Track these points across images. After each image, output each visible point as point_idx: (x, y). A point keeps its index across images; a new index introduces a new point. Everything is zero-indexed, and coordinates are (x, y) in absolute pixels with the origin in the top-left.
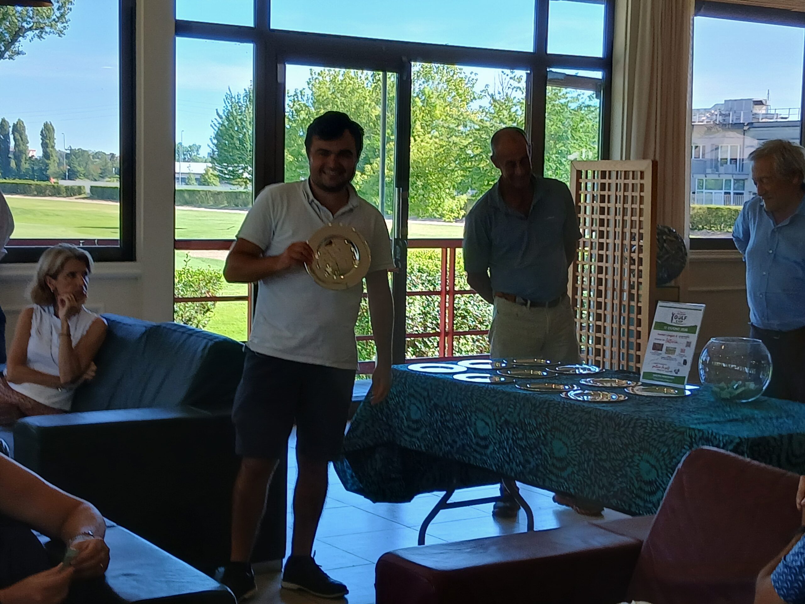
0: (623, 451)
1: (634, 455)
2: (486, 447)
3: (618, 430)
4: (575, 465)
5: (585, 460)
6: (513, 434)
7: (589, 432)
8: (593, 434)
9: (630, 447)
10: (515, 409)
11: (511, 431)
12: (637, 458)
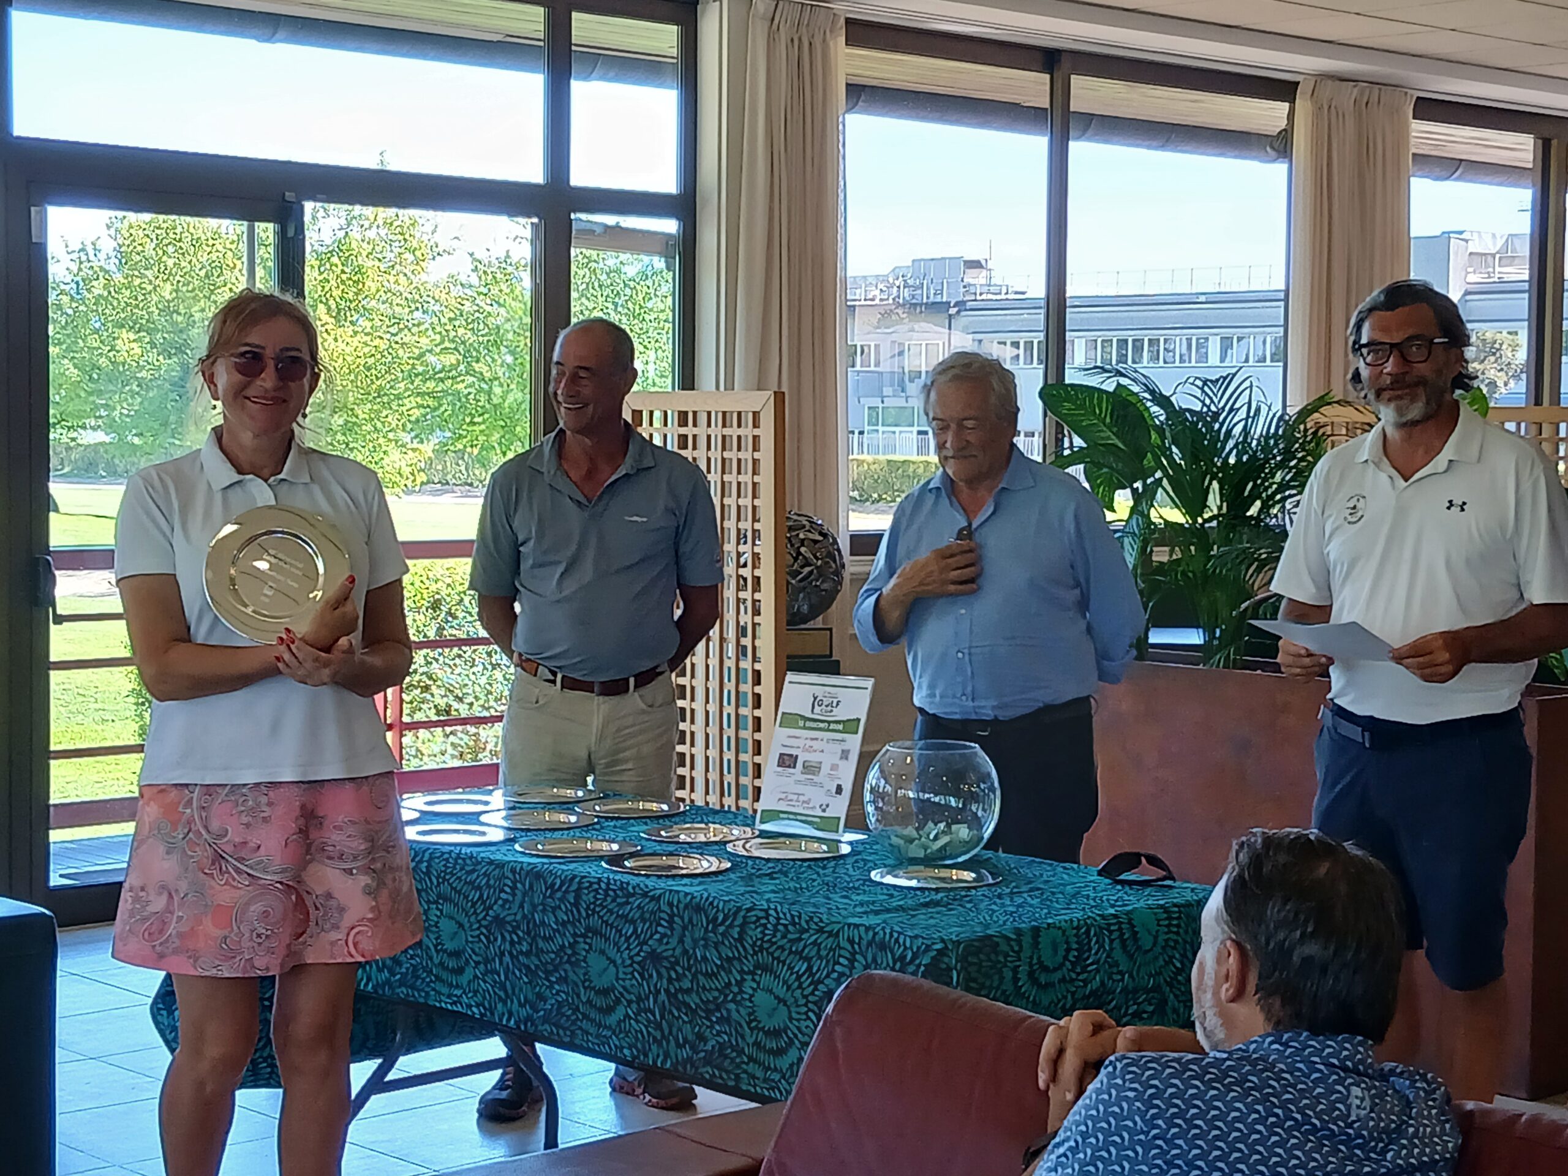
0: (722, 973)
1: (743, 980)
2: (460, 971)
3: (714, 931)
4: (630, 1002)
5: (650, 992)
6: (512, 943)
7: (657, 936)
8: (665, 941)
9: (735, 963)
10: (514, 895)
11: (508, 938)
12: (749, 985)
